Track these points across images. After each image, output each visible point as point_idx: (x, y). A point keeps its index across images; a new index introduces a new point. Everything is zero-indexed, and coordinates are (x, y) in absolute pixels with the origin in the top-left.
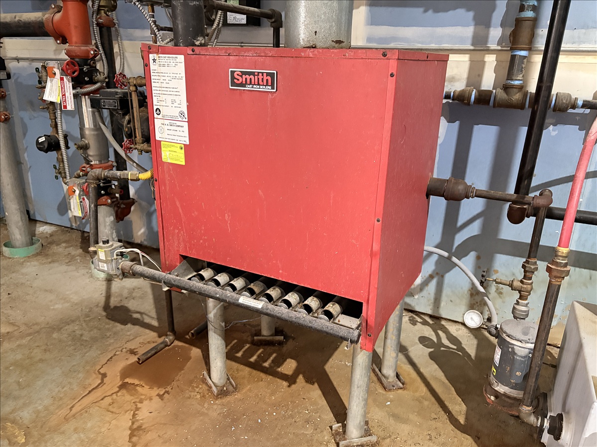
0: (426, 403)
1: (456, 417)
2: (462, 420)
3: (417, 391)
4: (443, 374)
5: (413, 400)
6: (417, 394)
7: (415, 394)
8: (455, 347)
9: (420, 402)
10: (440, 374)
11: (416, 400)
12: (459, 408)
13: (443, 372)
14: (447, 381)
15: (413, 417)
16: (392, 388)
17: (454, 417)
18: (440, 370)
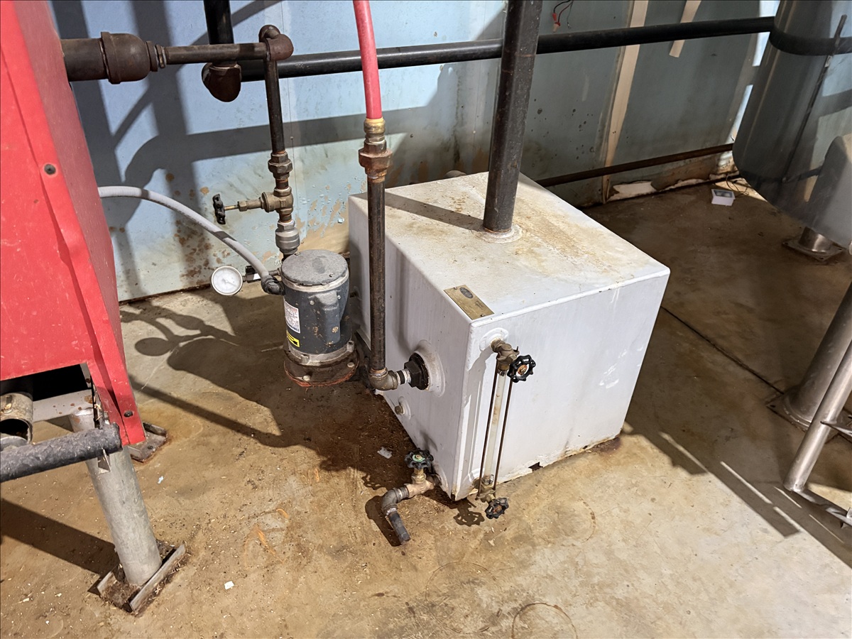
0: (214, 440)
1: (265, 431)
2: (275, 430)
3: (190, 432)
4: (208, 382)
5: (194, 448)
6: (194, 436)
7: (191, 437)
8: (198, 332)
9: (206, 444)
10: (205, 385)
11: (198, 445)
12: (260, 417)
13: (207, 378)
14: (220, 390)
15: (211, 473)
16: (150, 452)
17: (264, 434)
18: (201, 379)
